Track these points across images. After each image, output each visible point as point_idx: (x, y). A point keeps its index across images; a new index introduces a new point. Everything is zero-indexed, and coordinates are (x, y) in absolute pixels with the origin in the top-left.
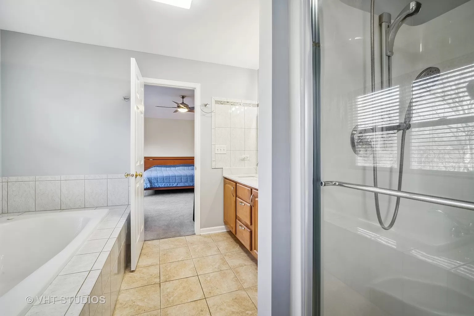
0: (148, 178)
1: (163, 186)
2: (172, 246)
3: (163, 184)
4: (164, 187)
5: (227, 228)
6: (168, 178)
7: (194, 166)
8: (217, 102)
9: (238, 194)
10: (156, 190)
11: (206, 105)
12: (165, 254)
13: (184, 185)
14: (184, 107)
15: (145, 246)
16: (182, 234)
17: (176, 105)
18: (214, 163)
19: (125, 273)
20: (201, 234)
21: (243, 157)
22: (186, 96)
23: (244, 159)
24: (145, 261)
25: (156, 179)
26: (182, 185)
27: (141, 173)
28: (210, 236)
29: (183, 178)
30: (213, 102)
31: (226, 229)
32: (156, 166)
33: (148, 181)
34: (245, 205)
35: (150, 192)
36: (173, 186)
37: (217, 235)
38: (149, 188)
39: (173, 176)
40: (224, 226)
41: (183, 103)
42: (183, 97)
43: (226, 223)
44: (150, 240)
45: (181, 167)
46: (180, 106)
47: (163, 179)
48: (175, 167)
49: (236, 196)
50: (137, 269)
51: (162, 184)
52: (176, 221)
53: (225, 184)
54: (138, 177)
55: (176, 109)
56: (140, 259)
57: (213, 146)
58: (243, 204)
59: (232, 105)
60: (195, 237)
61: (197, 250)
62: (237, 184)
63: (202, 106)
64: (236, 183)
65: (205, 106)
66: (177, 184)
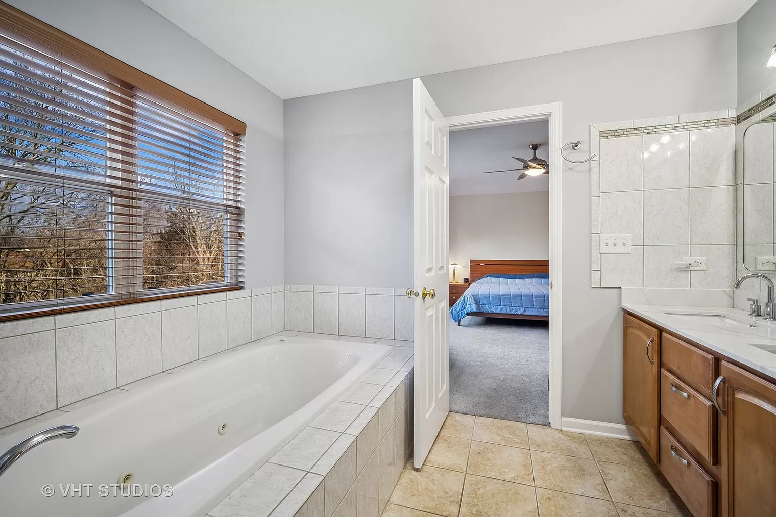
0: (474, 296)
1: (498, 311)
2: (497, 438)
3: (499, 308)
4: (501, 314)
5: (631, 433)
6: (508, 298)
7: (547, 277)
8: (604, 134)
9: (664, 359)
10: (487, 318)
11: (576, 146)
12: (480, 453)
13: (537, 314)
14: (537, 166)
15: (449, 421)
16: (521, 415)
17: (521, 165)
18: (596, 277)
19: (405, 466)
20: (564, 428)
21: (686, 260)
22: (540, 145)
23: (687, 267)
24: (442, 456)
25: (487, 297)
26: (534, 314)
27: (432, 291)
28: (584, 440)
29: (536, 301)
30: (595, 134)
31: (631, 435)
32: (490, 274)
33: (473, 301)
34: (692, 399)
35: (478, 319)
36: (517, 313)
37: (603, 442)
38: (474, 312)
39: (516, 296)
40: (623, 427)
41: (535, 159)
42: (535, 147)
43: (628, 420)
44: (459, 413)
45: (534, 280)
46: (529, 165)
47: (499, 298)
48: (523, 278)
49: (661, 365)
50: (425, 468)
51: (497, 308)
52: (515, 385)
53: (626, 327)
54: (428, 297)
55: (520, 173)
56: (435, 448)
57: (594, 238)
58: (685, 395)
59: (647, 133)
60: (547, 430)
61: (550, 468)
62: (664, 334)
63: (565, 150)
64: (661, 330)
65: (573, 148)
66: (525, 311)
